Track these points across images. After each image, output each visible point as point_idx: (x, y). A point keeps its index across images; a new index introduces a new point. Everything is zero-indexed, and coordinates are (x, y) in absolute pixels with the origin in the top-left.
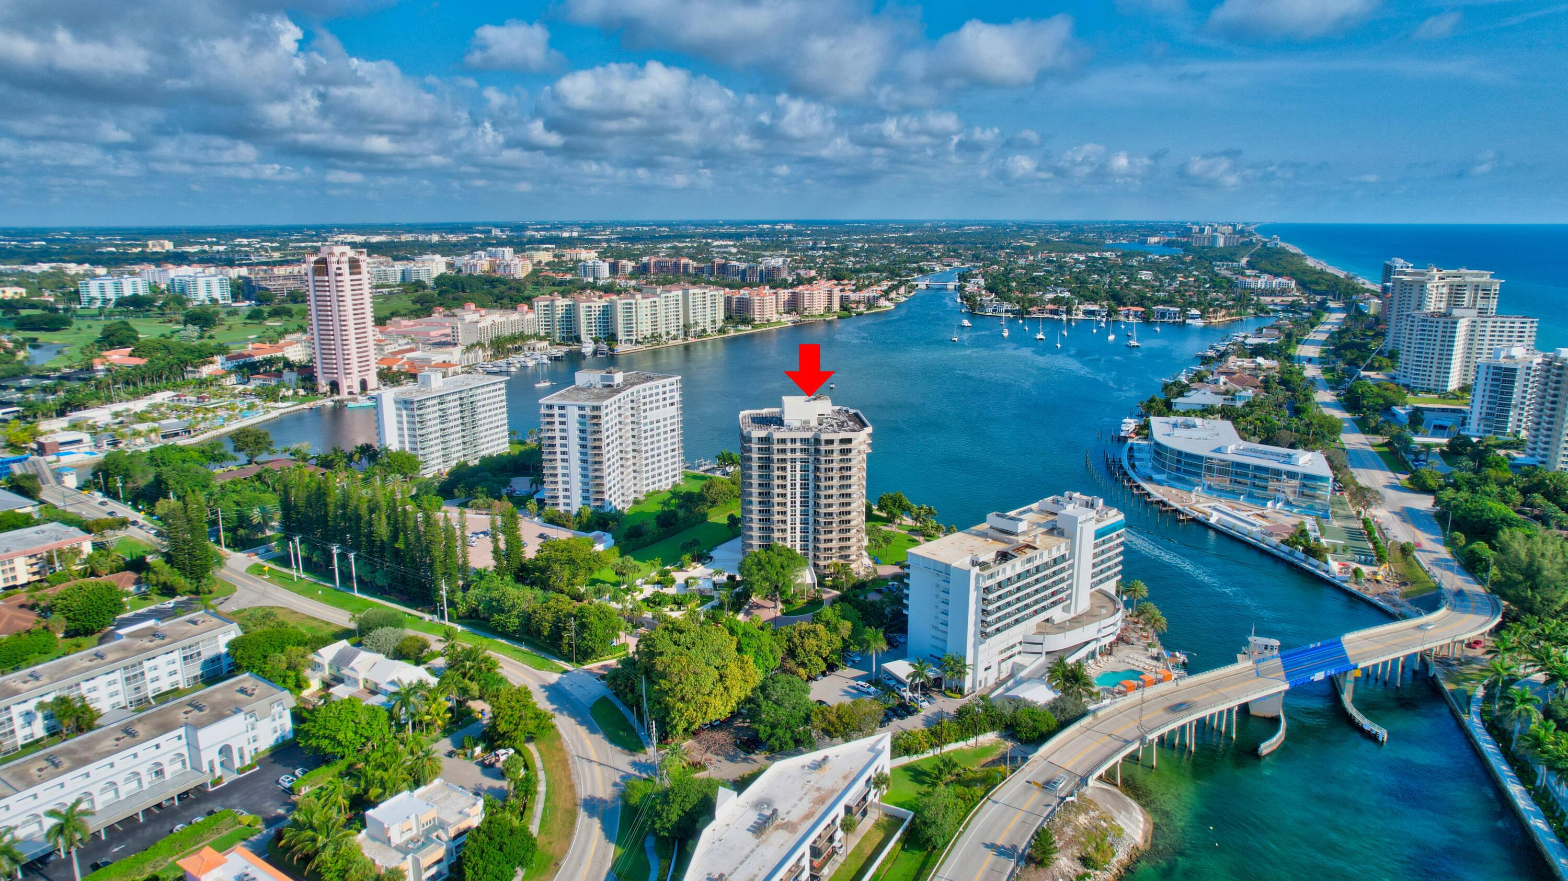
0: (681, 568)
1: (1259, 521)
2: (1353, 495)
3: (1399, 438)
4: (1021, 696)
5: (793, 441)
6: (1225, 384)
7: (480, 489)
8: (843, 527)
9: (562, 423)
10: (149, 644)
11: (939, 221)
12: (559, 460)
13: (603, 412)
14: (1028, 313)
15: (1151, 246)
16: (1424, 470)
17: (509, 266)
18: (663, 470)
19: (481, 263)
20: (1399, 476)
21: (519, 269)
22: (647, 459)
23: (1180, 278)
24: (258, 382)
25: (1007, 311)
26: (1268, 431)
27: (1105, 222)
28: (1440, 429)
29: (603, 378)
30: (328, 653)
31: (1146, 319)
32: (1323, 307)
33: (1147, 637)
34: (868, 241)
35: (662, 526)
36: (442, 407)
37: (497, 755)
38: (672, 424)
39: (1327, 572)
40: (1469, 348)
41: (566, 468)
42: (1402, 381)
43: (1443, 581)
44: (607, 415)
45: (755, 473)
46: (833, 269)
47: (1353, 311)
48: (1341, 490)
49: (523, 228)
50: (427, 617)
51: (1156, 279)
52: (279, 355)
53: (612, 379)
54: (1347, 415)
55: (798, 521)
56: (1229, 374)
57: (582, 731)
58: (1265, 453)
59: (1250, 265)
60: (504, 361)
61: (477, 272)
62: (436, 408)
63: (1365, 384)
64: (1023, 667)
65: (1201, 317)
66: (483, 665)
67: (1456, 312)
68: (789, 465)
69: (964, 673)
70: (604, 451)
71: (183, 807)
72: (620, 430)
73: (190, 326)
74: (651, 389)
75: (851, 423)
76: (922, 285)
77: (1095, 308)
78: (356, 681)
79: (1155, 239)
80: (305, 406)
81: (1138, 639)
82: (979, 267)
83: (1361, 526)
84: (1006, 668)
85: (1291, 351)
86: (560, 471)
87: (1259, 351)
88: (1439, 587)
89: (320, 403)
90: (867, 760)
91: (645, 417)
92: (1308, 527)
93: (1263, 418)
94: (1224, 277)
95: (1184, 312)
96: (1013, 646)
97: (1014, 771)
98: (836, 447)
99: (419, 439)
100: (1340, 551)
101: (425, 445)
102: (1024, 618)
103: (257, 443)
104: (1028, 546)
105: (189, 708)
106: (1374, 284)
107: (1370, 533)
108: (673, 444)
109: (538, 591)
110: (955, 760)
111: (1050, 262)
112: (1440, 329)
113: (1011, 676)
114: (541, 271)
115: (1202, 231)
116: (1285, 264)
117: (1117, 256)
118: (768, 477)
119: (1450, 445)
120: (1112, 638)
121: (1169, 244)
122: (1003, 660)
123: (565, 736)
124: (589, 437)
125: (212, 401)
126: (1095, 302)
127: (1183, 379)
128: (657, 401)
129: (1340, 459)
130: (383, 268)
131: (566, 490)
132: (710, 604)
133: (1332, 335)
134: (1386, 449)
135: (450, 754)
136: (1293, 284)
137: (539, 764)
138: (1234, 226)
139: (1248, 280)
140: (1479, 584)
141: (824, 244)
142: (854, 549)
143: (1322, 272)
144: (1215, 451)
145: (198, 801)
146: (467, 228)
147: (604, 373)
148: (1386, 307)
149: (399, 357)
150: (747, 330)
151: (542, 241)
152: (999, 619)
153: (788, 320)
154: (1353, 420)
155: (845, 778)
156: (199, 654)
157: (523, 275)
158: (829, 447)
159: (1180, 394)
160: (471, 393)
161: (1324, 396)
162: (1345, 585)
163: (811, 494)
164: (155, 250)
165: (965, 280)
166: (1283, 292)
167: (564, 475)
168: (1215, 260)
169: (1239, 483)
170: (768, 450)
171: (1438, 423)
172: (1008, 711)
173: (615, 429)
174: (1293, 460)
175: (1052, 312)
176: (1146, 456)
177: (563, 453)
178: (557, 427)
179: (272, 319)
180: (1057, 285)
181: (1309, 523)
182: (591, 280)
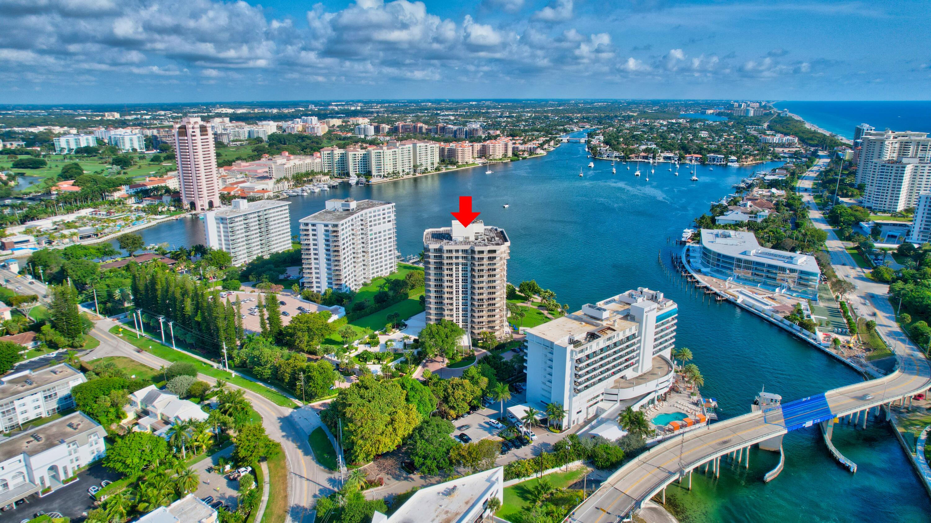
0: (385, 333)
1: (770, 302)
2: (834, 285)
3: (865, 244)
4: (600, 434)
5: (457, 251)
6: (751, 206)
7: (265, 276)
8: (490, 308)
9: (314, 235)
10: (21, 388)
11: (580, 100)
12: (313, 259)
13: (340, 228)
14: (629, 158)
15: (708, 115)
16: (882, 268)
17: (313, 128)
18: (384, 264)
19: (297, 126)
20: (865, 270)
21: (320, 129)
22: (372, 257)
23: (725, 136)
24: (148, 202)
25: (616, 157)
26: (777, 239)
27: (680, 101)
28: (892, 238)
29: (343, 205)
30: (140, 395)
31: (703, 162)
32: (815, 155)
33: (690, 388)
34: (535, 112)
35: (378, 303)
36: (246, 222)
37: (239, 472)
38: (389, 234)
39: (815, 340)
40: (912, 184)
41: (318, 264)
42: (867, 204)
43: (896, 350)
44: (343, 230)
45: (432, 272)
46: (511, 130)
47: (834, 158)
48: (825, 280)
49: (329, 104)
50: (215, 365)
51: (710, 136)
52: (163, 185)
53: (349, 205)
54: (830, 228)
55: (460, 304)
56: (753, 200)
57: (300, 452)
58: (775, 255)
59: (770, 128)
60: (300, 189)
61: (295, 132)
62: (242, 223)
63: (842, 207)
64: (604, 411)
65: (737, 161)
66: (238, 406)
67: (904, 160)
68: (454, 267)
69: (563, 417)
70: (341, 253)
71: (19, 511)
72: (353, 239)
73: (115, 166)
74: (375, 212)
75: (497, 239)
76: (565, 140)
77: (671, 155)
78: (156, 415)
79: (711, 111)
80: (174, 218)
81: (685, 389)
82: (600, 129)
83: (839, 306)
84: (592, 411)
85: (794, 184)
86: (313, 266)
87: (773, 184)
88: (893, 354)
89: (183, 216)
90: (484, 489)
91: (371, 230)
92: (803, 307)
93: (774, 230)
94: (753, 136)
95: (726, 158)
96: (598, 396)
97: (589, 495)
98: (486, 255)
99: (231, 242)
100: (824, 325)
101: (235, 246)
102: (605, 378)
103: (134, 243)
104: (609, 328)
105: (32, 439)
106: (848, 139)
107: (845, 312)
108: (390, 247)
109: (286, 351)
110: (550, 484)
111: (645, 125)
112: (894, 171)
113: (596, 416)
114: (334, 131)
115: (740, 106)
116: (791, 128)
117: (687, 122)
118: (441, 274)
119: (899, 249)
120: (667, 390)
121: (719, 114)
122: (591, 406)
123: (289, 457)
124: (331, 244)
125: (116, 215)
126: (671, 151)
127: (724, 203)
128: (379, 219)
129: (825, 258)
130: (237, 129)
131: (317, 278)
132: (399, 360)
133: (821, 173)
134: (855, 251)
135: (209, 470)
136: (796, 140)
137: (267, 479)
138: (760, 103)
139: (768, 137)
140: (921, 351)
141: (507, 114)
142: (498, 322)
143: (815, 132)
144: (742, 254)
145: (30, 505)
146: (295, 104)
147: (343, 202)
148: (857, 155)
149: (235, 186)
150: (453, 168)
151: (338, 113)
152: (588, 380)
153: (479, 162)
154: (834, 231)
155: (467, 503)
156: (56, 394)
157: (322, 134)
158: (481, 256)
159: (722, 213)
160: (265, 213)
161: (815, 214)
162: (827, 350)
163: (469, 286)
164: (108, 118)
165: (592, 137)
166: (790, 145)
167: (316, 268)
168: (748, 125)
169: (758, 275)
170: (441, 257)
171: (891, 233)
172: (590, 446)
173: (349, 238)
174: (794, 261)
175: (644, 157)
176: (697, 255)
177: (315, 254)
178: (311, 237)
179: (166, 162)
180: (648, 140)
181: (804, 304)
182: (363, 136)
